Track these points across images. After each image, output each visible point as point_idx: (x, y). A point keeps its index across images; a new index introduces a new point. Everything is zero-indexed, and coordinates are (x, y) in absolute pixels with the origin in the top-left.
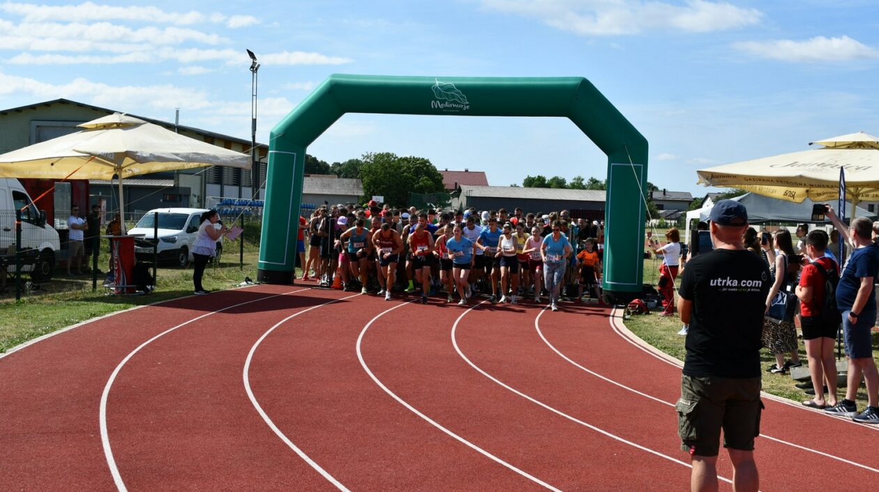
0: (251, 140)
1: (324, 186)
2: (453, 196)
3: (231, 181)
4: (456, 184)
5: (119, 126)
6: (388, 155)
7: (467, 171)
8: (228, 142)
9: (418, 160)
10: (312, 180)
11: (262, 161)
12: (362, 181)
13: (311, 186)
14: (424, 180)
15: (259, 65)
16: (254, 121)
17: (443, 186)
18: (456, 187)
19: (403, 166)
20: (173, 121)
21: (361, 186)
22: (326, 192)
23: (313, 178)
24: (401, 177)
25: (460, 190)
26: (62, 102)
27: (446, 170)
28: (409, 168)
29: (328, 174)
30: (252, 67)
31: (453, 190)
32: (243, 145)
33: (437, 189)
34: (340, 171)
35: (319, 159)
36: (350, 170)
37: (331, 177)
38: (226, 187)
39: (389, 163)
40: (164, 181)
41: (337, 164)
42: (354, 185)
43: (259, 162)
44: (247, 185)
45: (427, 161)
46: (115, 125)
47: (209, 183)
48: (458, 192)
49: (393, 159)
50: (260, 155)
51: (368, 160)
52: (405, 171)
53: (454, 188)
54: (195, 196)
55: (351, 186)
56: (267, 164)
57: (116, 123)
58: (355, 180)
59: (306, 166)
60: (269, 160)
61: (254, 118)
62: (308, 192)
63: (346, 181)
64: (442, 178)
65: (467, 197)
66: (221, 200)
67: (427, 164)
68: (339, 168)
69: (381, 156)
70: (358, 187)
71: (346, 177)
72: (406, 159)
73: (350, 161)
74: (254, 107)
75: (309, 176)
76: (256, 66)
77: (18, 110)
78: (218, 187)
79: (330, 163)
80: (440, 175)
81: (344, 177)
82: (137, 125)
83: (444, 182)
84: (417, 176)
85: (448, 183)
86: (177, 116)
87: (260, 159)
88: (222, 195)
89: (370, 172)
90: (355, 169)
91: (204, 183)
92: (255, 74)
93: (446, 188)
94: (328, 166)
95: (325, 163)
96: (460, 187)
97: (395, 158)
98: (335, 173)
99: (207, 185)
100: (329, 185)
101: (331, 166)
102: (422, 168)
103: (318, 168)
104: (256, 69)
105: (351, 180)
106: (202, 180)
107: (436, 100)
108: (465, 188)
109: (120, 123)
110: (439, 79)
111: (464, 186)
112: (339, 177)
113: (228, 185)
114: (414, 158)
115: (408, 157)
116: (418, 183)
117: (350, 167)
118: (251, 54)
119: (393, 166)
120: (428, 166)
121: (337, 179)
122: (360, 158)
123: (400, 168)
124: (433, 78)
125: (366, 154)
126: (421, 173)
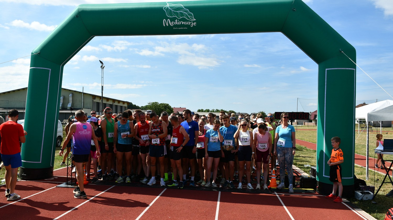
4: (177, 111)
6: (156, 103)
7: (181, 108)
9: (164, 104)
11: (113, 104)
15: (104, 66)
16: (102, 87)
24: (161, 109)
27: (174, 107)
30: (101, 67)
35: (134, 104)
39: (157, 105)
43: (113, 105)
52: (161, 107)
64: (173, 110)
68: (142, 107)
69: (154, 103)
76: (103, 66)
80: (172, 108)
86: (83, 89)
92: (103, 69)
101: (140, 107)
104: (103, 68)
118: (101, 62)
120: (169, 106)
125: (149, 103)
126: (166, 108)
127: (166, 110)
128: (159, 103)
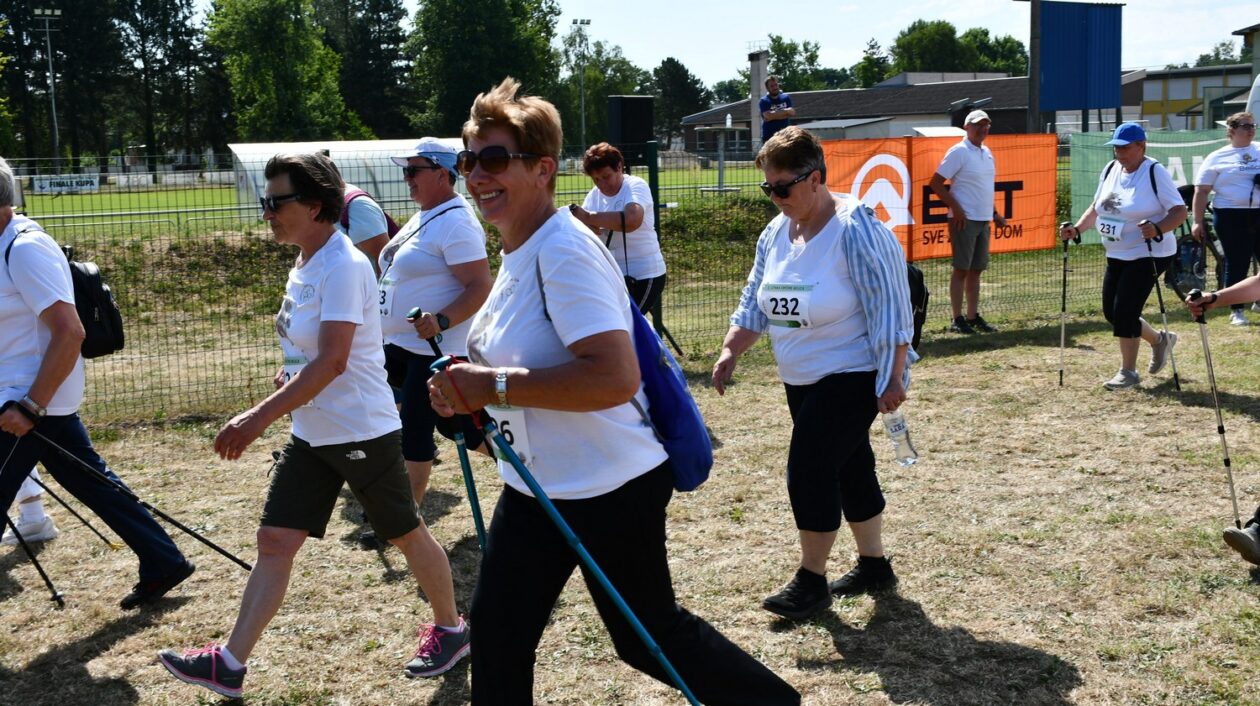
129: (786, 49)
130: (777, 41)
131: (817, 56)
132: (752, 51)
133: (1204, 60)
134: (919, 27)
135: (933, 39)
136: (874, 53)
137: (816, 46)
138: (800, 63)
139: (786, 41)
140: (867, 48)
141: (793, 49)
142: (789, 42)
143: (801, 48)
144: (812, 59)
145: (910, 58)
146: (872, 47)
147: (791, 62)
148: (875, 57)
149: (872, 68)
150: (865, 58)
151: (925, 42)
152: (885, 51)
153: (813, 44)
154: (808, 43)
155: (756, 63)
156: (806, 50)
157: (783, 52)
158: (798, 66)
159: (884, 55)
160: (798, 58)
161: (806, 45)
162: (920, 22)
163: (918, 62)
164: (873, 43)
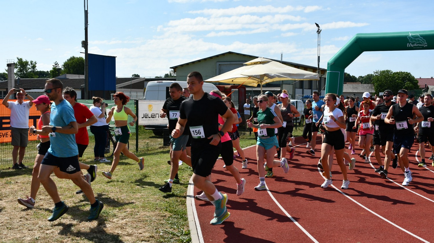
0: (317, 67)
1: (354, 88)
2: (424, 91)
3: (307, 87)
4: (426, 85)
5: (261, 63)
6: (388, 71)
7: (432, 78)
8: (306, 68)
9: (404, 73)
10: (347, 85)
11: (322, 76)
12: (374, 85)
13: (347, 88)
14: (407, 84)
16: (319, 57)
17: (418, 86)
18: (426, 87)
19: (396, 77)
20: (280, 60)
21: (373, 88)
22: (355, 91)
23: (348, 84)
24: (395, 82)
25: (428, 88)
26: (230, 53)
27: (420, 78)
28: (399, 77)
29: (356, 82)
30: (317, 31)
31: (424, 88)
32: (314, 69)
33: (415, 88)
34: (362, 80)
35: (351, 75)
36: (368, 80)
37: (358, 84)
38: (305, 90)
39: (388, 75)
40: (276, 88)
41: (361, 77)
42: (369, 87)
44: (315, 89)
45: (409, 74)
46: (259, 63)
47: (297, 88)
48: (427, 89)
49: (390, 73)
50: (321, 74)
51: (377, 74)
52: (397, 79)
53: (424, 87)
54: (290, 95)
55: (368, 88)
56: (326, 78)
57: (260, 62)
58: (370, 85)
59: (344, 78)
60: (327, 76)
61: (319, 56)
62: (346, 92)
63: (365, 85)
64: (418, 82)
65: (431, 92)
66: (303, 96)
67: (410, 75)
68: (361, 79)
69: (384, 72)
70: (372, 88)
71: (365, 83)
72: (397, 73)
73: (368, 75)
74: (319, 50)
75: (346, 83)
77: (211, 58)
78: (301, 90)
79: (357, 77)
80: (416, 80)
81: (364, 83)
82: (268, 62)
83: (419, 84)
84: (403, 82)
85: (421, 84)
86: (282, 56)
87: (321, 76)
88: (303, 94)
89: (378, 80)
90: (370, 79)
91: (294, 88)
93: (420, 87)
94: (356, 78)
95: (354, 77)
96: (428, 86)
97: (391, 73)
98: (360, 81)
99: (296, 89)
100: (356, 88)
101: (357, 78)
102: (406, 77)
103: (351, 79)
104: (320, 33)
105: (368, 85)
106: (293, 87)
107: (409, 43)
108: (430, 87)
109: (261, 62)
110: (411, 32)
111: (430, 86)
112: (362, 83)
113: (306, 89)
114: (402, 72)
115: (399, 72)
116: (405, 85)
117: (368, 78)
118: (317, 25)
119: (391, 76)
121: (360, 85)
122: (373, 73)
123: (394, 77)
124: (408, 32)
125: (376, 71)
126: (406, 80)
127: (405, 83)
128: (394, 72)
129: (24, 63)
130: (20, 60)
131: (36, 66)
132: (8, 63)
133: (167, 75)
134: (73, 59)
135: (77, 63)
136: (57, 67)
137: (35, 62)
138: (29, 68)
139: (24, 60)
140: (54, 65)
141: (27, 63)
142: (25, 61)
143: (30, 63)
144: (34, 67)
145: (69, 69)
146: (56, 64)
147: (26, 68)
148: (57, 68)
149: (56, 71)
150: (53, 68)
151: (74, 64)
152: (61, 66)
153: (34, 62)
154: (32, 62)
155: (10, 67)
156: (32, 64)
157: (23, 64)
158: (29, 69)
159: (60, 67)
160: (28, 66)
161: (31, 62)
162: (73, 57)
163: (72, 71)
164: (56, 63)
